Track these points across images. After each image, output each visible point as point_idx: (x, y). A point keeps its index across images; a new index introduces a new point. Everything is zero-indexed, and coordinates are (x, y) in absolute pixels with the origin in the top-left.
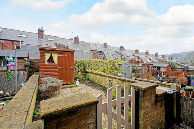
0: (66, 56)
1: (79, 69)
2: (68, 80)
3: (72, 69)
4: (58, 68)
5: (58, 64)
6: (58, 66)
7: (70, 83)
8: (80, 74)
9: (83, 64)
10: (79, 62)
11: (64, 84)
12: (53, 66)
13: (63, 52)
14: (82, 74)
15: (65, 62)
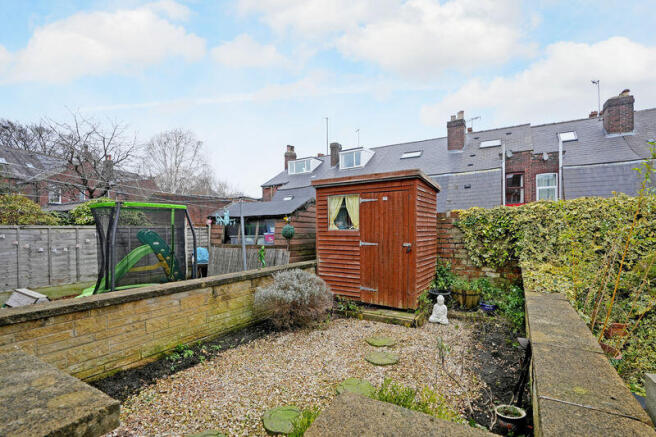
0: (385, 198)
1: (486, 251)
2: (392, 293)
3: (409, 251)
4: (361, 244)
5: (360, 230)
6: (360, 237)
7: (400, 307)
8: (494, 275)
9: (507, 232)
10: (485, 221)
11: (381, 304)
12: (347, 237)
13: (376, 186)
14: (502, 276)
15: (382, 224)
